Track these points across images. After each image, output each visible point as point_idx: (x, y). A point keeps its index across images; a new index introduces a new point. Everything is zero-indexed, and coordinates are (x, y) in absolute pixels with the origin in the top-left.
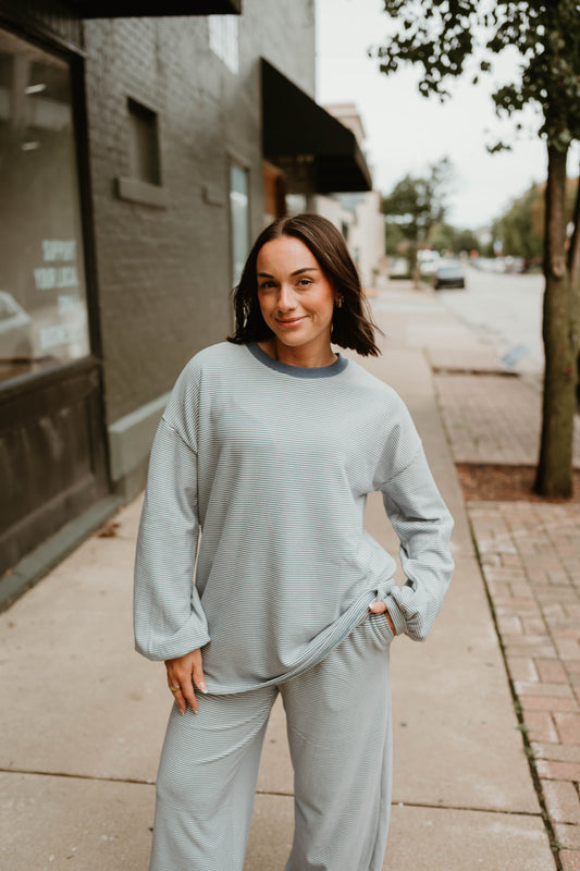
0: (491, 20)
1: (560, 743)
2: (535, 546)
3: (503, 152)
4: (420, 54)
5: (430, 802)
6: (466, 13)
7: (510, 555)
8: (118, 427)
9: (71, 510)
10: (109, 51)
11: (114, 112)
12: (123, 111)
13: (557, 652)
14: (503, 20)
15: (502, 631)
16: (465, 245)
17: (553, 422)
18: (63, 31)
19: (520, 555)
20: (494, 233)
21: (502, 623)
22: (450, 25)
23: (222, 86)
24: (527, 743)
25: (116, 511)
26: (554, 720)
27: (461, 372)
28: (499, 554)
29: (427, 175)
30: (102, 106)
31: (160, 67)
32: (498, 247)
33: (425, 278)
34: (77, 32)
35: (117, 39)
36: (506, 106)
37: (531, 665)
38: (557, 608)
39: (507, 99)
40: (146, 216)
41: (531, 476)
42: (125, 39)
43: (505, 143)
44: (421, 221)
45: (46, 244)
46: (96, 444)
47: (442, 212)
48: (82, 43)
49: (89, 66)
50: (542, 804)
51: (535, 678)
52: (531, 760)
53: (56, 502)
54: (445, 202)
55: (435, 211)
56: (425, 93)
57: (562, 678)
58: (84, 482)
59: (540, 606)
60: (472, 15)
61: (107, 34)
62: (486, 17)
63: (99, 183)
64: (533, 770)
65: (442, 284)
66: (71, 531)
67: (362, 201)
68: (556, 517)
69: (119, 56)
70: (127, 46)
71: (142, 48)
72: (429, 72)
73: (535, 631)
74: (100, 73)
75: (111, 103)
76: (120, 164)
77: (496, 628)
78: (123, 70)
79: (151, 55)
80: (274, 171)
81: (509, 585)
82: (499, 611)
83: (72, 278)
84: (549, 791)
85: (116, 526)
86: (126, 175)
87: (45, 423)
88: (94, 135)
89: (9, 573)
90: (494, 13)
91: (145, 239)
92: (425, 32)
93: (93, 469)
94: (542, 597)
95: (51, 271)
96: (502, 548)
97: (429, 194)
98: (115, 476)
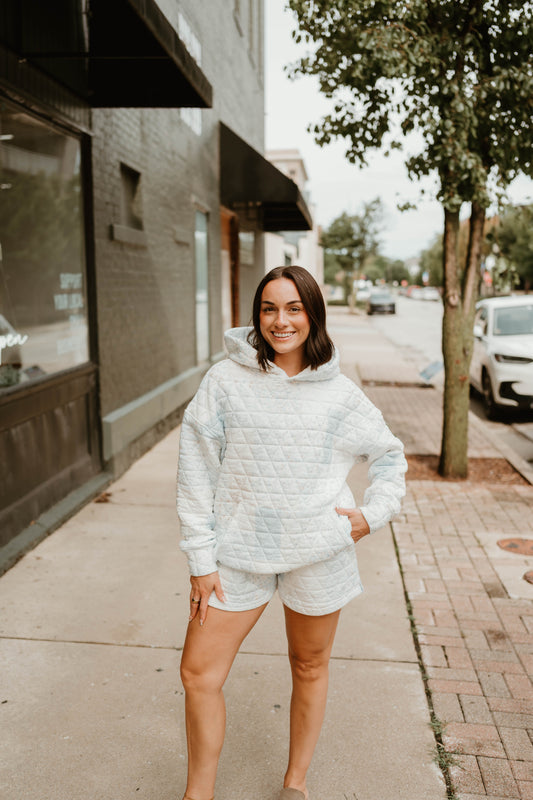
0: (402, 108)
1: (436, 626)
2: (434, 510)
3: (410, 210)
4: (349, 130)
5: (344, 656)
6: (384, 101)
7: (414, 516)
8: (109, 418)
9: (75, 481)
10: (108, 129)
11: (111, 175)
12: (117, 174)
13: (441, 576)
14: (412, 106)
15: (402, 563)
16: (396, 275)
17: (452, 418)
18: (78, 118)
19: (421, 516)
20: (422, 265)
21: (402, 558)
22: (371, 110)
23: (189, 148)
24: (413, 625)
25: (108, 485)
26: (433, 614)
27: (387, 384)
28: (405, 515)
29: (362, 213)
30: (102, 171)
31: (144, 137)
32: (426, 278)
33: (359, 304)
34: (87, 117)
35: (114, 120)
36: (416, 172)
37: (422, 583)
38: (445, 549)
39: (417, 167)
40: (131, 254)
41: (436, 463)
42: (119, 119)
43: (412, 204)
44: (356, 254)
45: (62, 276)
46: (94, 431)
47: (375, 245)
48: (90, 126)
49: (95, 142)
50: (420, 657)
51: (423, 590)
52: (415, 635)
53: (64, 473)
54: (377, 238)
55: (368, 245)
56: (352, 160)
57: (444, 590)
58: (83, 461)
59: (432, 548)
60: (388, 104)
61: (107, 117)
62: (398, 106)
63: (100, 230)
64: (416, 641)
65: (374, 309)
66: (75, 498)
67: (305, 237)
68: (452, 491)
69: (115, 132)
70: (120, 124)
71: (131, 124)
72: (355, 144)
73: (426, 563)
74: (102, 147)
75: (109, 168)
76: (114, 214)
77: (399, 561)
78: (118, 143)
79: (137, 129)
80: (229, 213)
81: (410, 535)
82: (401, 551)
83: (78, 301)
84: (425, 651)
85: (109, 495)
86: (118, 223)
87: (58, 412)
88: (97, 193)
89: (33, 523)
90: (404, 103)
91: (131, 272)
92: (351, 114)
93: (90, 452)
94: (433, 543)
95: (65, 296)
96: (408, 511)
97: (363, 231)
98: (106, 457)
